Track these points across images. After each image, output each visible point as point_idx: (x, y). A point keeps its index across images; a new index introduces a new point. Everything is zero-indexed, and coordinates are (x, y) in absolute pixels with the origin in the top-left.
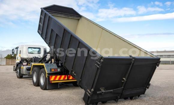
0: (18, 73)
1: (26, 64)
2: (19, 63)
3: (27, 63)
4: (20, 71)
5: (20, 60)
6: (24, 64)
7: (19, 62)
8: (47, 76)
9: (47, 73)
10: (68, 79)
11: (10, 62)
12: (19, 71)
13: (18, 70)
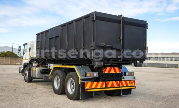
0: (26, 75)
1: (36, 64)
2: (28, 64)
3: (38, 64)
4: (30, 73)
5: (30, 60)
6: (34, 65)
7: (28, 62)
8: (81, 83)
9: (80, 78)
10: (106, 87)
11: (3, 61)
12: (27, 74)
13: (27, 72)
